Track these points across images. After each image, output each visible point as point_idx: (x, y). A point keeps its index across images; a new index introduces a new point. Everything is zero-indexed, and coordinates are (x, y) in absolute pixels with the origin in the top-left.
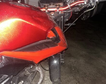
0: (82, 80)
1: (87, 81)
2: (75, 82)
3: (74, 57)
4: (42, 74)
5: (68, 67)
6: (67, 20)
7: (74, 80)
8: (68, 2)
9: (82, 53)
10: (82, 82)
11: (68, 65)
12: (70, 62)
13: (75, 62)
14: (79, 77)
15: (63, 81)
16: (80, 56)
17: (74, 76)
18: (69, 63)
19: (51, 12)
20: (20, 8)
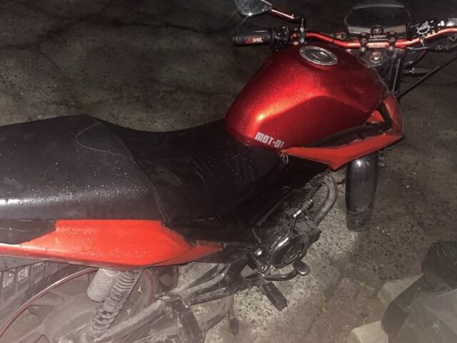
0: (432, 220)
1: (447, 224)
2: (410, 223)
3: (415, 148)
4: (334, 192)
5: (391, 178)
6: (411, 62)
7: (407, 217)
8: (420, 33)
9: (447, 134)
10: (431, 225)
11: (393, 171)
12: (398, 162)
13: (417, 164)
14: (422, 211)
15: (375, 216)
16: (436, 145)
17: (408, 207)
18: (398, 165)
19: (373, 50)
20: (324, 71)
